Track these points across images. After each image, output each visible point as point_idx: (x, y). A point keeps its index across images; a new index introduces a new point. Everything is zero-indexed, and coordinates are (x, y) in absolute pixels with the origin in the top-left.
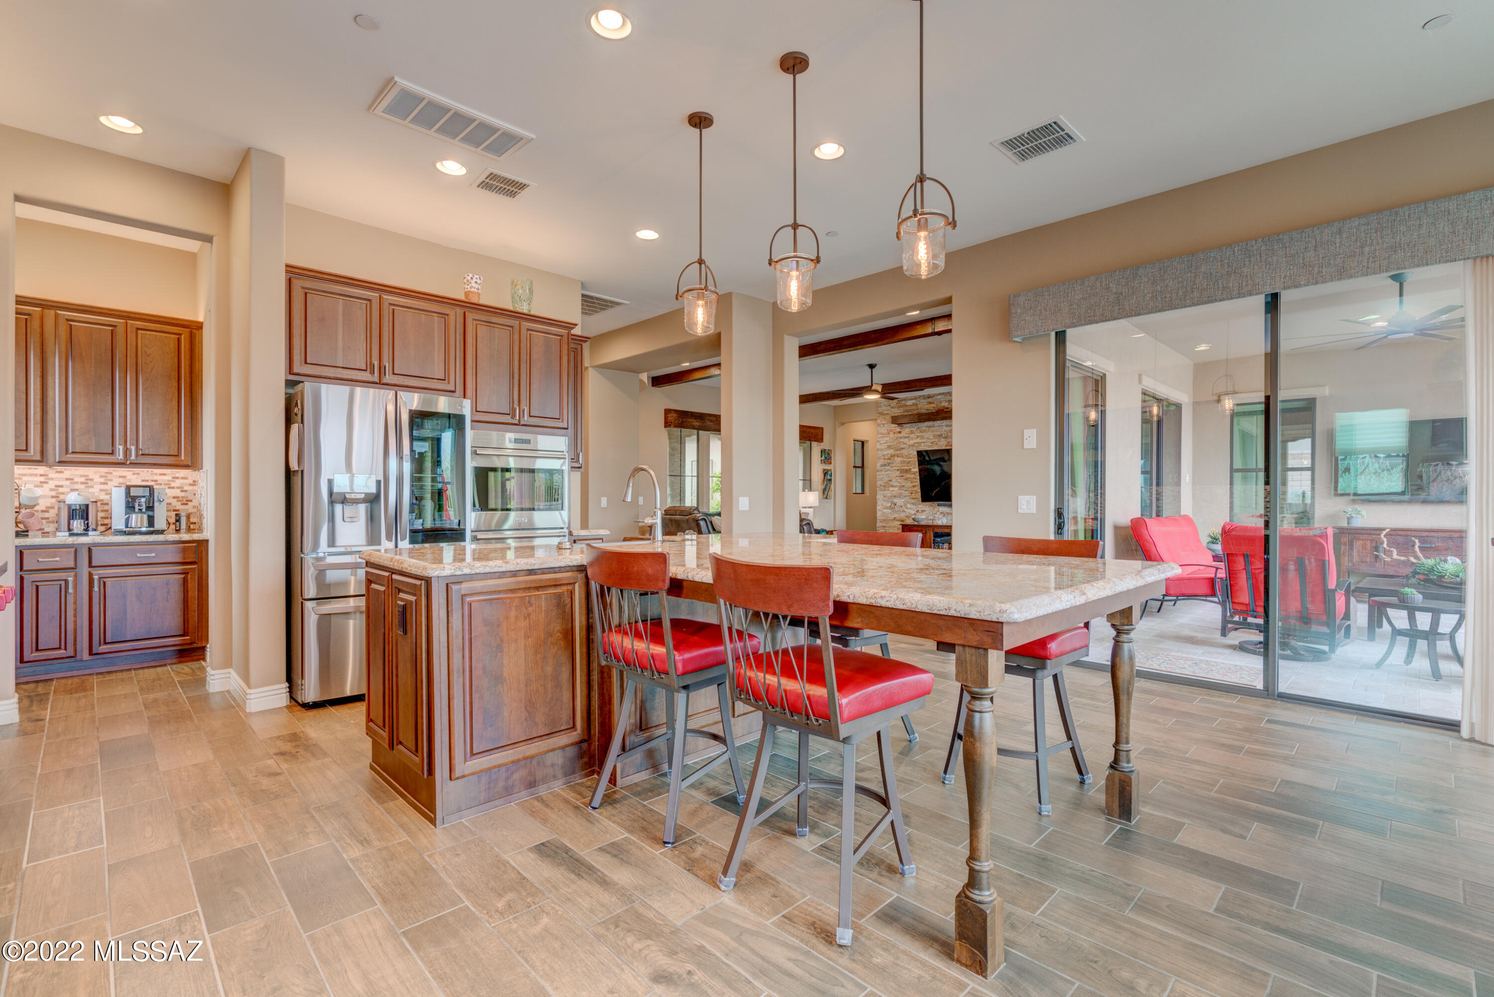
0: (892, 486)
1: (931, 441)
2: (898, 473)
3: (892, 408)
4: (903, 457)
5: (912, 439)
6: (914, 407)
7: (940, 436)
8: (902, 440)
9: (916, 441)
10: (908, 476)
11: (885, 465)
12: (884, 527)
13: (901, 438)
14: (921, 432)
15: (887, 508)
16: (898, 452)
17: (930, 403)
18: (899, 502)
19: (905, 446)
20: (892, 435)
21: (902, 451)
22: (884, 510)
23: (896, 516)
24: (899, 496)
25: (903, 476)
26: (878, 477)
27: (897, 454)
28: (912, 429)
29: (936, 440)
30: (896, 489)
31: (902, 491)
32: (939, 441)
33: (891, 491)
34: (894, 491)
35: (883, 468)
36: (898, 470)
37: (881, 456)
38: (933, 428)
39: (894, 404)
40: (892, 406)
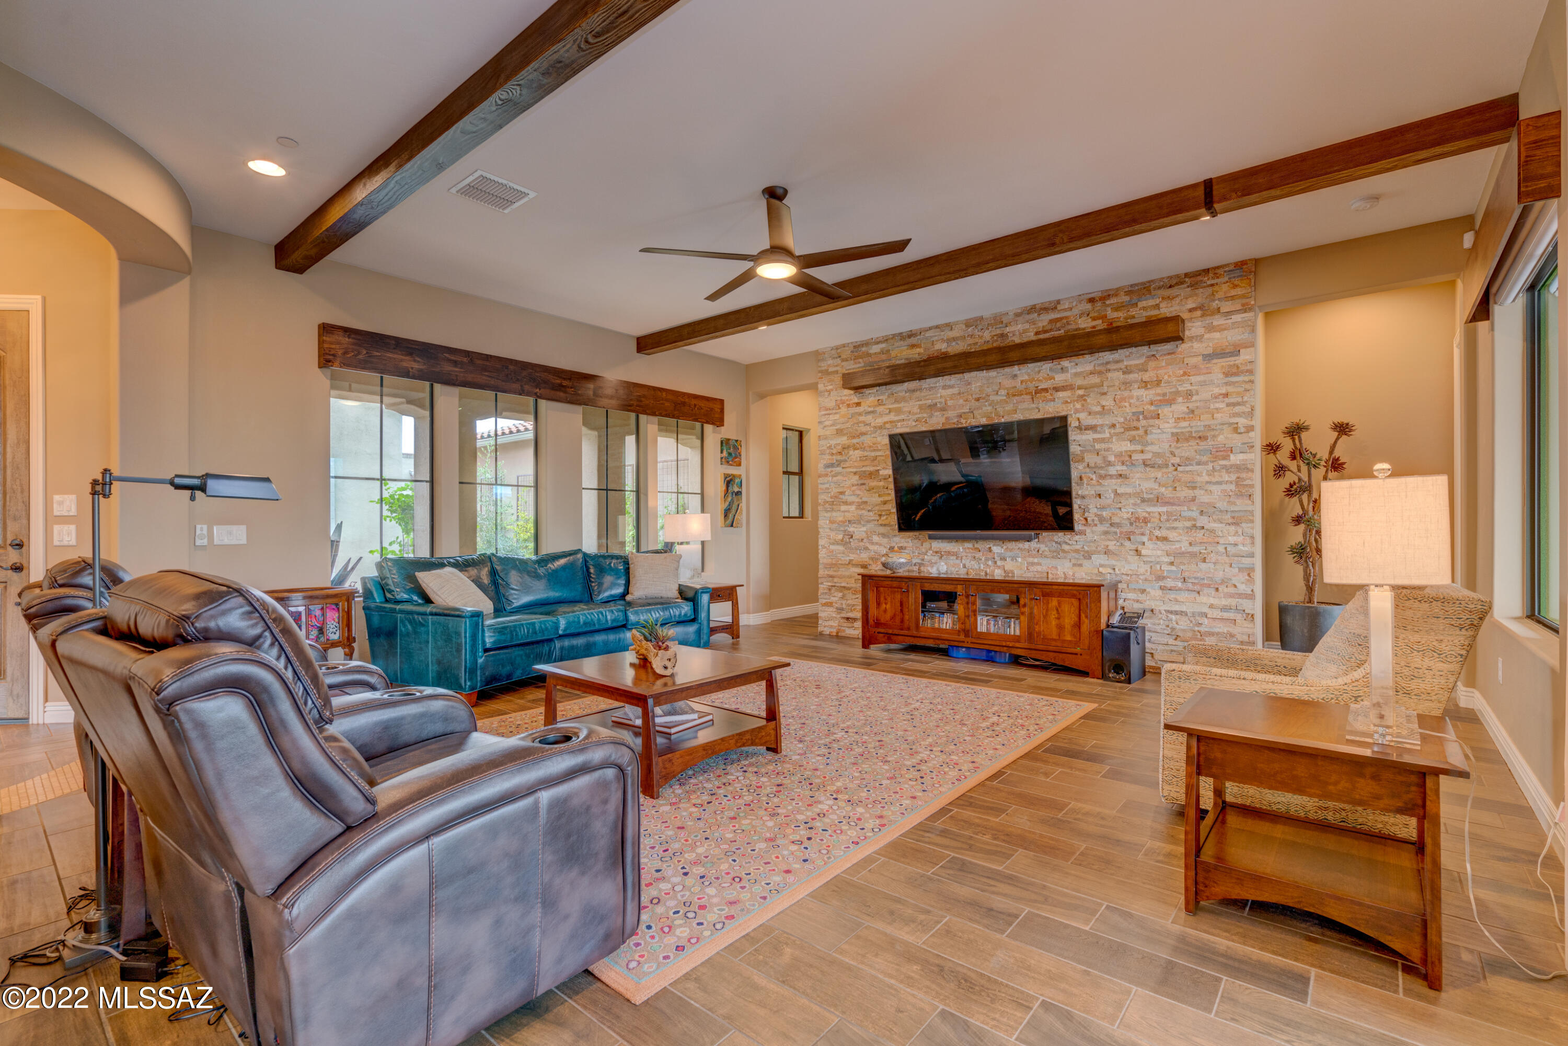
0: (846, 503)
1: (915, 417)
2: (855, 479)
3: (843, 360)
4: (864, 449)
5: (881, 415)
6: (884, 357)
7: (932, 407)
8: (862, 418)
9: (886, 419)
10: (874, 483)
11: (832, 465)
12: (832, 577)
13: (860, 414)
14: (896, 401)
15: (836, 543)
16: (855, 441)
17: (913, 346)
18: (859, 531)
19: (868, 428)
20: (844, 410)
21: (863, 438)
22: (832, 547)
23: (852, 557)
24: (858, 521)
25: (864, 484)
26: (820, 486)
27: (854, 445)
28: (881, 398)
29: (925, 415)
30: (853, 508)
31: (863, 512)
32: (931, 416)
33: (844, 512)
34: (848, 511)
35: (829, 470)
36: (855, 473)
37: (825, 448)
38: (918, 392)
39: (847, 353)
40: (844, 356)
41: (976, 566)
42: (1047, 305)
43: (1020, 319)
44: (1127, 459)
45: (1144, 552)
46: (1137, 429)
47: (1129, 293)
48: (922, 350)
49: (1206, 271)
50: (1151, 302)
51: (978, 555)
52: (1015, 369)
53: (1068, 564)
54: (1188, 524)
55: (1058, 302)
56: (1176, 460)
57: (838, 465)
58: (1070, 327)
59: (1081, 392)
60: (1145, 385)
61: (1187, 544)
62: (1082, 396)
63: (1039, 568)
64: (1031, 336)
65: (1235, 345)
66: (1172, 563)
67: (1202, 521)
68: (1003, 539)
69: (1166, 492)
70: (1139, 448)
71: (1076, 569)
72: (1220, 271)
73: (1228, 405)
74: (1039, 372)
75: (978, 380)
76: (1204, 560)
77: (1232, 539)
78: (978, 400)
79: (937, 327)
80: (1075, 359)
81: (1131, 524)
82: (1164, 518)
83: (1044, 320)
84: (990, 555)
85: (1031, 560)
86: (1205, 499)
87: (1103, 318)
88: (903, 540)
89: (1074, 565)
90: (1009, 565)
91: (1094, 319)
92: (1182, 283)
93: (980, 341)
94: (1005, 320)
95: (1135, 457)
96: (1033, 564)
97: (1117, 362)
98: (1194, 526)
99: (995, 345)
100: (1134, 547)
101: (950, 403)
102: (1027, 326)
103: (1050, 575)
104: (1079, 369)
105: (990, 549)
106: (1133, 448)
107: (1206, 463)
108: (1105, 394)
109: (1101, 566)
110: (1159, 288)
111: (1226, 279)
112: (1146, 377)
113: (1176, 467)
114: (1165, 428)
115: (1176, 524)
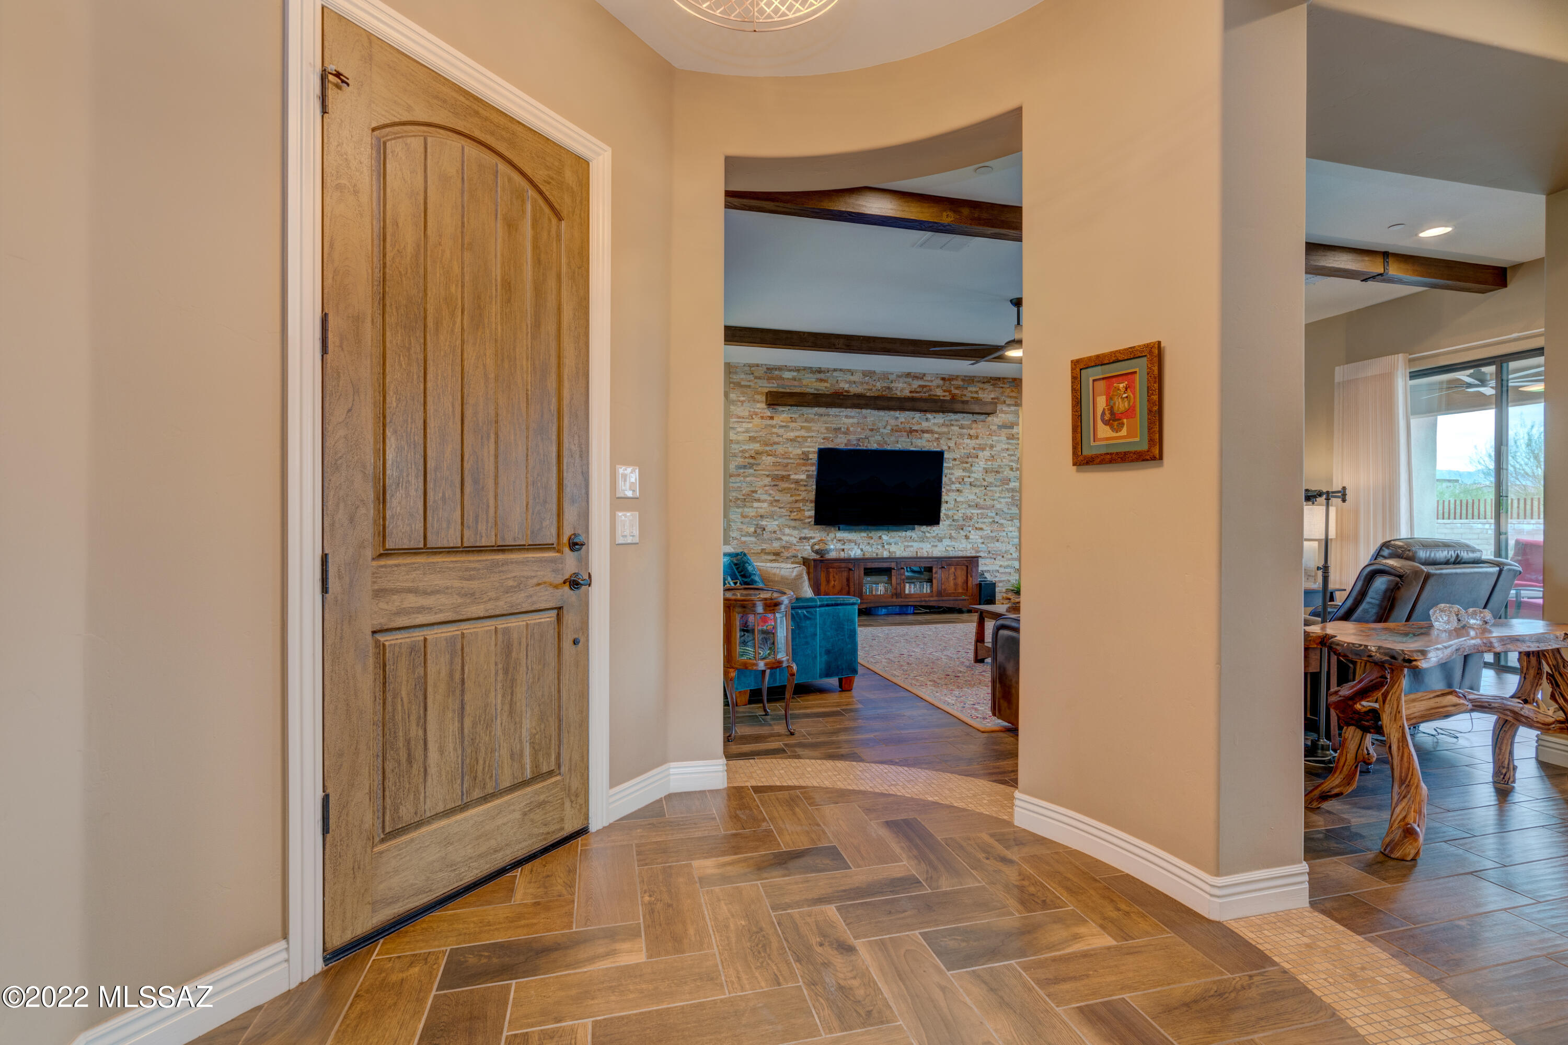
0: (758, 500)
1: (823, 436)
2: (767, 481)
3: (756, 378)
4: (775, 456)
5: (792, 430)
6: (796, 383)
7: (837, 430)
8: (774, 430)
9: (797, 434)
11: (745, 467)
13: (773, 426)
14: (806, 421)
15: (748, 534)
16: (768, 448)
17: (821, 380)
18: (771, 525)
20: (757, 420)
21: (775, 447)
22: (743, 539)
23: (764, 546)
24: (771, 516)
25: (776, 485)
26: (731, 485)
27: (767, 452)
28: (793, 416)
29: (831, 435)
30: (765, 505)
31: (776, 508)
32: (836, 437)
33: (757, 508)
34: (761, 508)
35: (742, 471)
36: (768, 476)
37: (736, 451)
38: (826, 417)
39: (760, 372)
40: (756, 374)
41: (870, 550)
42: (918, 375)
43: (901, 380)
44: (962, 481)
45: (971, 537)
46: (967, 463)
47: (963, 380)
48: (828, 385)
49: (999, 379)
50: (974, 389)
51: (871, 542)
52: (897, 414)
53: (929, 546)
54: (991, 520)
55: (924, 375)
56: (985, 483)
57: (750, 468)
58: (932, 393)
59: (936, 436)
60: (970, 437)
61: (989, 532)
62: (938, 438)
63: (911, 549)
64: (907, 393)
65: (1012, 423)
66: (983, 543)
67: (997, 519)
68: (888, 530)
69: (982, 502)
70: (967, 474)
71: (934, 548)
72: (1006, 381)
73: (1009, 455)
74: (913, 418)
75: (872, 416)
76: (998, 541)
77: (1011, 529)
78: (872, 430)
79: (841, 370)
80: (934, 414)
81: (964, 520)
82: (980, 516)
83: (916, 384)
84: (880, 541)
85: (906, 544)
86: (998, 506)
87: (950, 391)
88: (812, 532)
89: (933, 546)
90: (893, 548)
91: (944, 391)
92: (989, 382)
93: (874, 389)
94: (891, 377)
95: (966, 479)
96: (908, 546)
97: (956, 420)
98: (994, 521)
99: (884, 393)
100: (965, 534)
101: (851, 429)
102: (905, 385)
103: (919, 554)
104: (936, 421)
105: (880, 537)
106: (964, 474)
107: (999, 486)
108: (950, 439)
109: (947, 546)
110: (979, 382)
111: (1008, 386)
112: (972, 432)
113: (986, 487)
114: (980, 465)
115: (986, 520)
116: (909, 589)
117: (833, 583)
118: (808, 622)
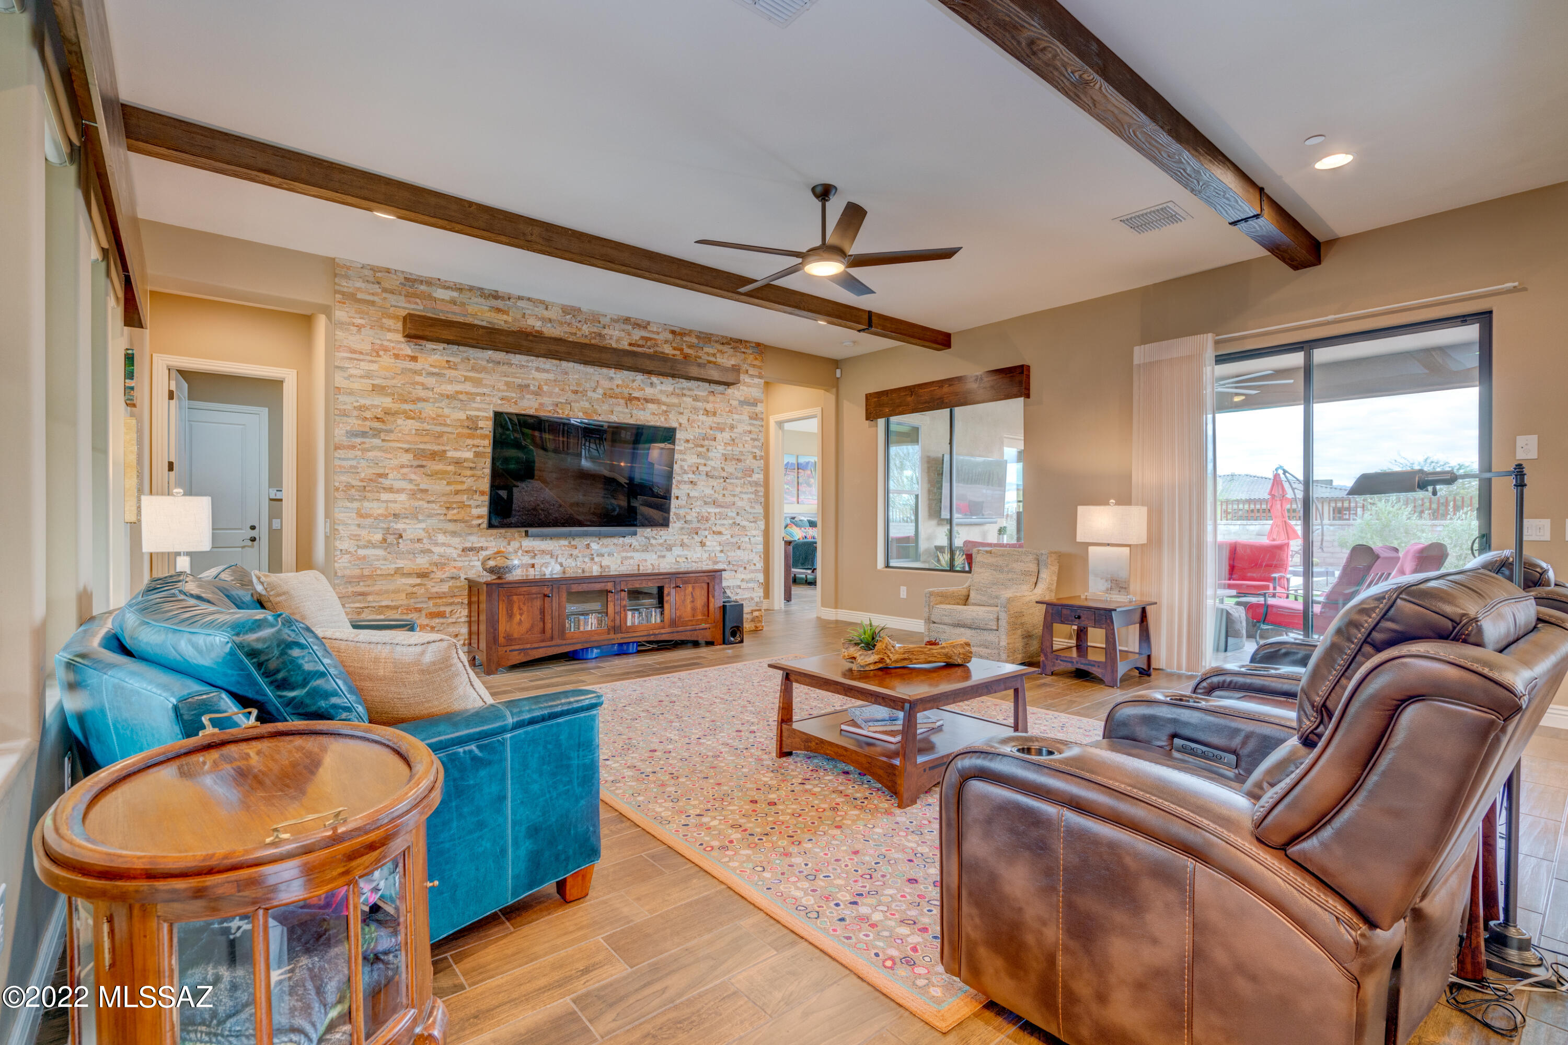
0: (390, 490)
1: (500, 394)
2: (406, 458)
3: (385, 290)
5: (451, 382)
6: (456, 309)
7: (524, 388)
8: (418, 379)
9: (459, 387)
10: (439, 466)
11: (364, 434)
12: (363, 594)
13: (415, 372)
14: (473, 369)
15: (370, 545)
16: (406, 407)
17: (499, 310)
18: (412, 529)
19: (430, 394)
20: (387, 360)
21: (420, 405)
22: (361, 552)
23: (401, 563)
24: (414, 515)
25: (422, 466)
26: (337, 462)
27: (405, 412)
28: (451, 359)
29: (514, 395)
30: (403, 497)
31: (421, 503)
32: (522, 398)
33: (386, 501)
34: (396, 502)
35: (359, 440)
36: (407, 451)
37: (349, 407)
38: (506, 367)
39: (393, 282)
40: (386, 285)
41: (573, 564)
42: (639, 322)
43: (617, 325)
44: (696, 470)
45: (708, 543)
46: (702, 446)
47: (698, 337)
48: (510, 319)
49: (740, 341)
50: (711, 351)
51: (575, 552)
52: (611, 372)
53: (655, 557)
54: (731, 522)
55: (649, 323)
56: (724, 474)
57: (374, 436)
58: (658, 349)
59: (664, 408)
60: (707, 413)
61: (729, 536)
62: (666, 412)
63: (631, 561)
64: (624, 345)
65: (755, 400)
66: (722, 551)
67: (738, 520)
68: (600, 536)
69: (720, 498)
70: (703, 461)
71: (661, 559)
72: (748, 345)
73: (752, 439)
74: (634, 381)
75: (575, 372)
76: (739, 548)
77: (754, 533)
78: (576, 392)
79: (529, 299)
80: (661, 378)
81: (698, 521)
82: (718, 517)
83: (637, 334)
84: (587, 552)
85: (624, 554)
86: (740, 504)
87: (681, 350)
88: (483, 539)
89: (659, 557)
90: (606, 561)
91: (675, 349)
92: (730, 344)
93: (579, 334)
94: (603, 320)
95: (701, 468)
96: (626, 558)
97: (690, 390)
98: (734, 523)
99: (593, 342)
100: (699, 540)
101: (545, 388)
102: (623, 334)
103: (641, 568)
104: (664, 388)
105: (588, 546)
106: (699, 461)
107: (740, 479)
108: (682, 413)
109: (678, 556)
110: (716, 342)
111: (751, 351)
112: (709, 407)
113: (725, 479)
114: (718, 451)
115: (725, 522)
116: (631, 619)
117: (518, 617)
118: (483, 773)
